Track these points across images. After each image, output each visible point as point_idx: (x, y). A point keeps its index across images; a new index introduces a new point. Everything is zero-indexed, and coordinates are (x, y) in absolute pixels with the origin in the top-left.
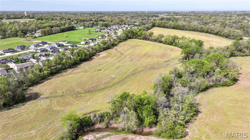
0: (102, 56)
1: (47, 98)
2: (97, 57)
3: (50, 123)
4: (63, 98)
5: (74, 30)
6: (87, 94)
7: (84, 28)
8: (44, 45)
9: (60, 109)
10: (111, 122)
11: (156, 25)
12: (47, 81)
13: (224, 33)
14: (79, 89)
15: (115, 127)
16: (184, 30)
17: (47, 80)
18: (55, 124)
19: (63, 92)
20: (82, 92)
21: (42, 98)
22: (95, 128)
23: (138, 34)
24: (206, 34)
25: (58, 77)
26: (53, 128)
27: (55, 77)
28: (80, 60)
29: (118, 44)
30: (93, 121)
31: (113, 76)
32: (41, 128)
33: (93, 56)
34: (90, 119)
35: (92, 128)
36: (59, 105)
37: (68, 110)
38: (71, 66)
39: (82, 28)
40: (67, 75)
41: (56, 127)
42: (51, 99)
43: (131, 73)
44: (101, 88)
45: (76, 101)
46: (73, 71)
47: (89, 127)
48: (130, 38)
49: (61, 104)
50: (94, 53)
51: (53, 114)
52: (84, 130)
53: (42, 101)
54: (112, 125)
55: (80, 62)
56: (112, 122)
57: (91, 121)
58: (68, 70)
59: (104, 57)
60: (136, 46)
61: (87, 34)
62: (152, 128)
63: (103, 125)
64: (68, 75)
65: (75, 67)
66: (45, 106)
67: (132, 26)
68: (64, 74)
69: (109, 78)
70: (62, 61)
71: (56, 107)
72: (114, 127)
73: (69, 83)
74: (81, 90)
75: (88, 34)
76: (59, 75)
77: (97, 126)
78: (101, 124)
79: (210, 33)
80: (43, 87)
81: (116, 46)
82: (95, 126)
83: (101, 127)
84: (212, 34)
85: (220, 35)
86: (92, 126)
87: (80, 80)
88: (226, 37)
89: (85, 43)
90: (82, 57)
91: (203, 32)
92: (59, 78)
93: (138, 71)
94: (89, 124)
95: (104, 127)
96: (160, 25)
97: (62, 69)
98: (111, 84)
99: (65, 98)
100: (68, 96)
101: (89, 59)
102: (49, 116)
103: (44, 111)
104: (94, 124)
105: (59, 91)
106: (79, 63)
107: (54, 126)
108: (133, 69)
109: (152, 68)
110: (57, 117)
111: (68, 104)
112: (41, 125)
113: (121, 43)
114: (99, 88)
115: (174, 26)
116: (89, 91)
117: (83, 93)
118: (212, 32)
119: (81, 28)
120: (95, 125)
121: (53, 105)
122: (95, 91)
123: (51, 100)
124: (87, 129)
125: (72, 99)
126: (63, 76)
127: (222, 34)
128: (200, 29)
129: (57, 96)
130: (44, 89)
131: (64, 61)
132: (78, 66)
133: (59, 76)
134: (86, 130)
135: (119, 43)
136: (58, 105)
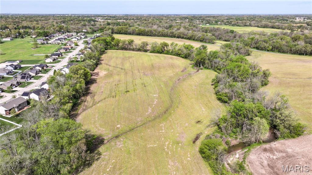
0: (104, 75)
2: (98, 76)
11: (115, 31)
13: (198, 37)
16: (151, 36)
23: (113, 43)
24: (178, 39)
39: (8, 39)
48: (106, 49)
54: (231, 143)
61: (32, 48)
67: (82, 33)
79: (183, 38)
84: (185, 38)
85: (194, 40)
88: (200, 41)
89: (53, 60)
91: (174, 37)
96: (120, 32)
118: (185, 37)
127: (196, 38)
128: (171, 34)
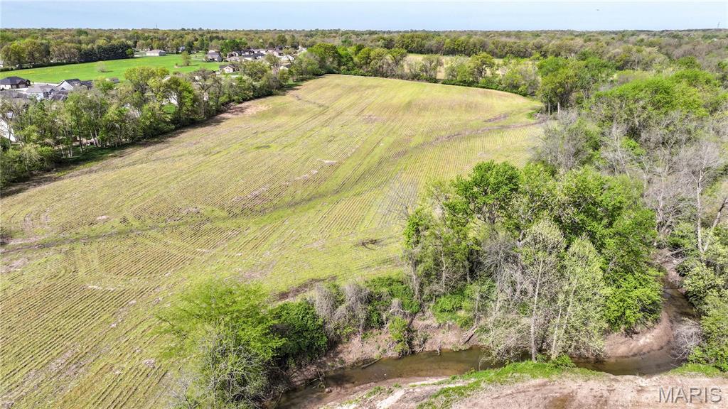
0: (255, 113)
1: (43, 246)
2: (237, 114)
3: (78, 361)
4: (130, 242)
5: (127, 57)
6: (242, 221)
7: (161, 54)
8: (18, 87)
9: (121, 285)
10: (418, 323)
11: (396, 45)
12: (38, 188)
14: (199, 207)
15: (450, 347)
17: (39, 183)
18: (111, 361)
19: (124, 220)
20: (215, 213)
21: (17, 249)
22: (343, 362)
23: (356, 59)
25: (91, 172)
26: (100, 387)
27: (76, 172)
28: (173, 122)
29: (296, 85)
30: (330, 326)
31: (327, 162)
32: (16, 394)
33: (219, 112)
34: (315, 317)
35: (331, 365)
36: (115, 270)
37: (170, 288)
38: (139, 140)
39: (156, 53)
40: (129, 165)
41: (117, 381)
42: (66, 247)
43: (389, 149)
44: (298, 198)
45: (198, 250)
46: (152, 152)
47: (312, 362)
48: (331, 72)
49: (124, 264)
50: (223, 105)
51: (89, 312)
52: (288, 380)
53: (17, 259)
54: (429, 341)
55: (176, 129)
56: (427, 327)
57: (322, 327)
58: (129, 150)
59: (262, 115)
60: (363, 88)
61: (177, 65)
62: (636, 333)
63: (384, 345)
64: (134, 164)
65: (157, 143)
66: (37, 280)
68: (117, 161)
69: (314, 167)
70: (103, 113)
71: (100, 278)
72: (445, 347)
73: (145, 187)
74: (209, 208)
75: (182, 66)
76: (94, 165)
77: (355, 350)
78: (371, 340)
80: (21, 205)
81: (292, 89)
82: (341, 352)
83: (376, 355)
86: (325, 356)
87: (194, 176)
90: (184, 108)
92: (94, 176)
93: (412, 144)
94: (309, 347)
95: (393, 353)
97: (104, 149)
98: (331, 184)
99: (139, 239)
100: (153, 233)
101: (206, 120)
102: (68, 325)
103: (32, 301)
104: (333, 344)
105: (104, 217)
106: (172, 130)
107: (108, 376)
108: (389, 140)
109: (456, 136)
110: (114, 325)
111: (164, 261)
112: (18, 376)
113: (305, 83)
114: (288, 199)
115: (452, 47)
116: (248, 211)
117: (224, 219)
119: (153, 55)
120: (340, 347)
121: (82, 272)
122: (276, 208)
123: (66, 253)
124: (302, 372)
125: (179, 243)
126: (113, 169)
129: (97, 237)
130: (25, 212)
131: (112, 113)
132: (170, 139)
133: (94, 168)
134: (298, 379)
135: (300, 83)
136: (109, 271)
